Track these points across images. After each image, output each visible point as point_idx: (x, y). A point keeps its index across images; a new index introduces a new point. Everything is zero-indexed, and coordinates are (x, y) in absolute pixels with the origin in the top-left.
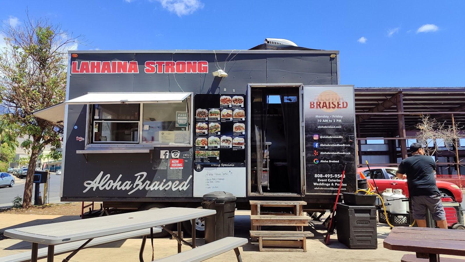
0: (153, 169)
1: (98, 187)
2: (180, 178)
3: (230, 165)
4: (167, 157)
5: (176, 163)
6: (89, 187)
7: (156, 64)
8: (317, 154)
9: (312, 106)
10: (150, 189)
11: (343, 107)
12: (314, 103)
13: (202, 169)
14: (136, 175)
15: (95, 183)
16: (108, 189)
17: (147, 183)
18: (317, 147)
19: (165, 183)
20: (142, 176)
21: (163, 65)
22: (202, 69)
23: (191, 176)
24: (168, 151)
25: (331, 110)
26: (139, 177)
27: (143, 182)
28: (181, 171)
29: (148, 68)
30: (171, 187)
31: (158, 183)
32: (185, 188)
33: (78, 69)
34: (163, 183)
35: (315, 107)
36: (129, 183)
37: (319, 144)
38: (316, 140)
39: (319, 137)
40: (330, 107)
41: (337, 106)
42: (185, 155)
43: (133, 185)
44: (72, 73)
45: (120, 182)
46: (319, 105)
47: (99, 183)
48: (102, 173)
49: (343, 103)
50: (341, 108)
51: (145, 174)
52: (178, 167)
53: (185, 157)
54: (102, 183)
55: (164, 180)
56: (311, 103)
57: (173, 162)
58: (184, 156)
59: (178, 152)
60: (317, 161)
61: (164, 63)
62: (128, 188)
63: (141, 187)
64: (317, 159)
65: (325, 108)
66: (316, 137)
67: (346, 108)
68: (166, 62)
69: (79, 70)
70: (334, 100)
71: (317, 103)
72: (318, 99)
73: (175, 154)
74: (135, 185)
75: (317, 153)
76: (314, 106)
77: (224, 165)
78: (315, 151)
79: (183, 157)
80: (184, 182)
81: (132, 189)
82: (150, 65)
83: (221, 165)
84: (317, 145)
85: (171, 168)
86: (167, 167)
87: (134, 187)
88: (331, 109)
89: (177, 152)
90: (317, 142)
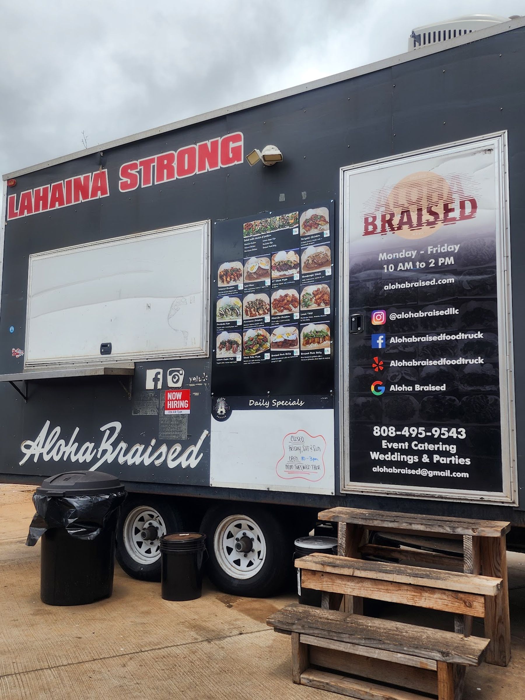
0: (133, 414)
1: (41, 455)
2: (184, 437)
3: (294, 403)
4: (159, 386)
5: (176, 400)
6: (28, 453)
7: (139, 168)
8: (382, 368)
9: (370, 228)
10: (126, 462)
11: (463, 217)
12: (375, 218)
13: (228, 414)
14: (102, 429)
15: (38, 445)
16: (57, 458)
17: (122, 448)
18: (380, 347)
19: (155, 448)
20: (112, 430)
21: (152, 165)
22: (231, 156)
23: (206, 432)
24: (161, 371)
25: (425, 232)
26: (108, 432)
27: (115, 445)
28: (185, 420)
29: (125, 180)
30: (165, 461)
31: (141, 448)
32: (193, 463)
33: (17, 209)
34: (150, 449)
35: (379, 229)
36: (91, 446)
37: (387, 339)
38: (377, 327)
39: (387, 317)
40: (420, 224)
41: (441, 216)
42: (194, 379)
43: (97, 451)
44: (8, 220)
45: (76, 444)
46: (390, 222)
47: (43, 447)
48: (48, 423)
49: (462, 206)
50: (454, 219)
51: (118, 425)
52: (180, 409)
53: (194, 385)
54: (48, 446)
55: (153, 442)
56: (366, 220)
57: (170, 396)
58: (193, 382)
59: (181, 372)
60: (379, 388)
61: (153, 161)
62: (89, 458)
63: (110, 458)
64: (381, 383)
65: (405, 227)
66: (379, 317)
67: (469, 217)
68: (158, 158)
69: (18, 211)
70: (435, 199)
71: (383, 217)
72: (387, 205)
73: (175, 378)
74: (100, 450)
75: (381, 363)
76: (375, 227)
77: (279, 403)
78: (376, 359)
79: (191, 385)
80: (192, 448)
81: (95, 460)
82: (129, 171)
83: (271, 403)
84: (380, 341)
85: (167, 412)
86: (158, 409)
87: (99, 456)
88: (425, 228)
89: (178, 371)
90: (381, 334)
